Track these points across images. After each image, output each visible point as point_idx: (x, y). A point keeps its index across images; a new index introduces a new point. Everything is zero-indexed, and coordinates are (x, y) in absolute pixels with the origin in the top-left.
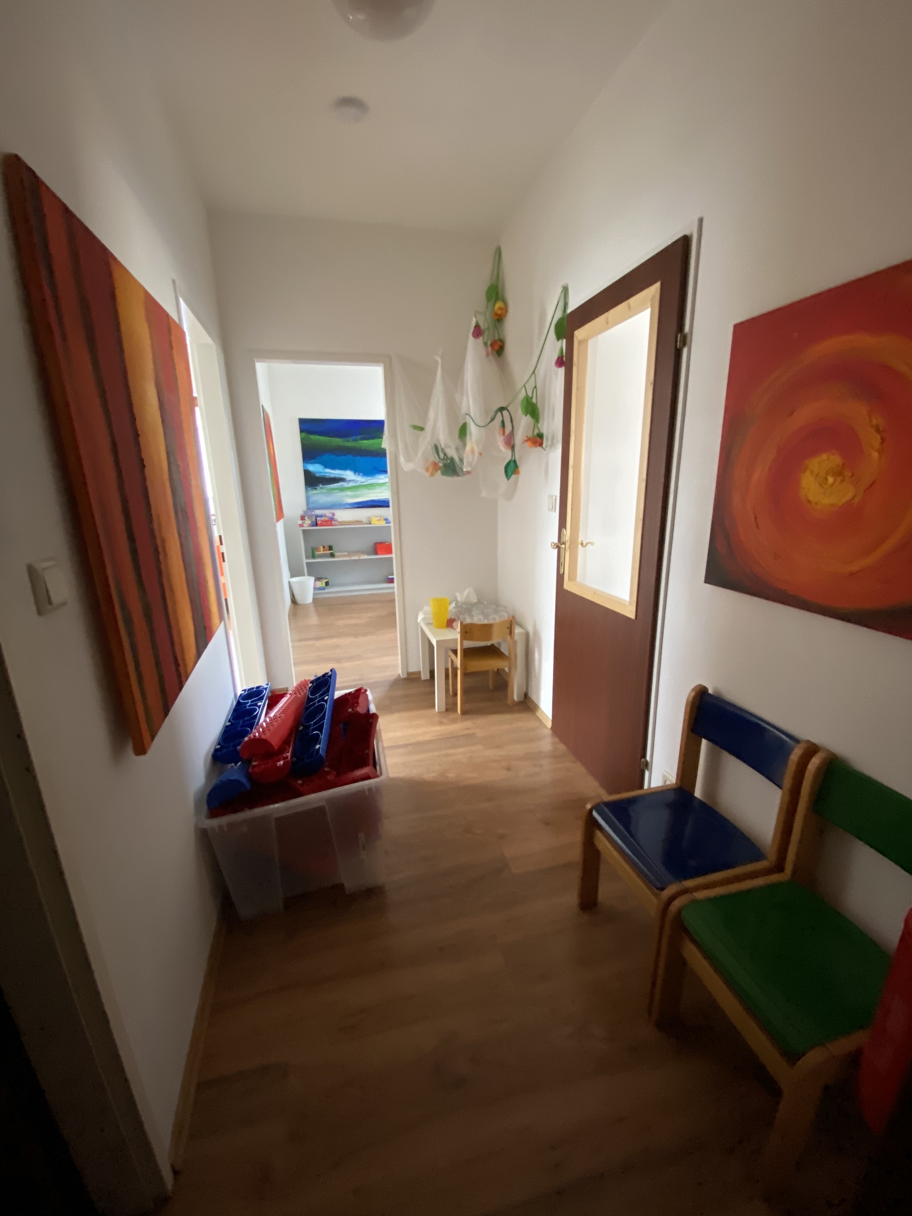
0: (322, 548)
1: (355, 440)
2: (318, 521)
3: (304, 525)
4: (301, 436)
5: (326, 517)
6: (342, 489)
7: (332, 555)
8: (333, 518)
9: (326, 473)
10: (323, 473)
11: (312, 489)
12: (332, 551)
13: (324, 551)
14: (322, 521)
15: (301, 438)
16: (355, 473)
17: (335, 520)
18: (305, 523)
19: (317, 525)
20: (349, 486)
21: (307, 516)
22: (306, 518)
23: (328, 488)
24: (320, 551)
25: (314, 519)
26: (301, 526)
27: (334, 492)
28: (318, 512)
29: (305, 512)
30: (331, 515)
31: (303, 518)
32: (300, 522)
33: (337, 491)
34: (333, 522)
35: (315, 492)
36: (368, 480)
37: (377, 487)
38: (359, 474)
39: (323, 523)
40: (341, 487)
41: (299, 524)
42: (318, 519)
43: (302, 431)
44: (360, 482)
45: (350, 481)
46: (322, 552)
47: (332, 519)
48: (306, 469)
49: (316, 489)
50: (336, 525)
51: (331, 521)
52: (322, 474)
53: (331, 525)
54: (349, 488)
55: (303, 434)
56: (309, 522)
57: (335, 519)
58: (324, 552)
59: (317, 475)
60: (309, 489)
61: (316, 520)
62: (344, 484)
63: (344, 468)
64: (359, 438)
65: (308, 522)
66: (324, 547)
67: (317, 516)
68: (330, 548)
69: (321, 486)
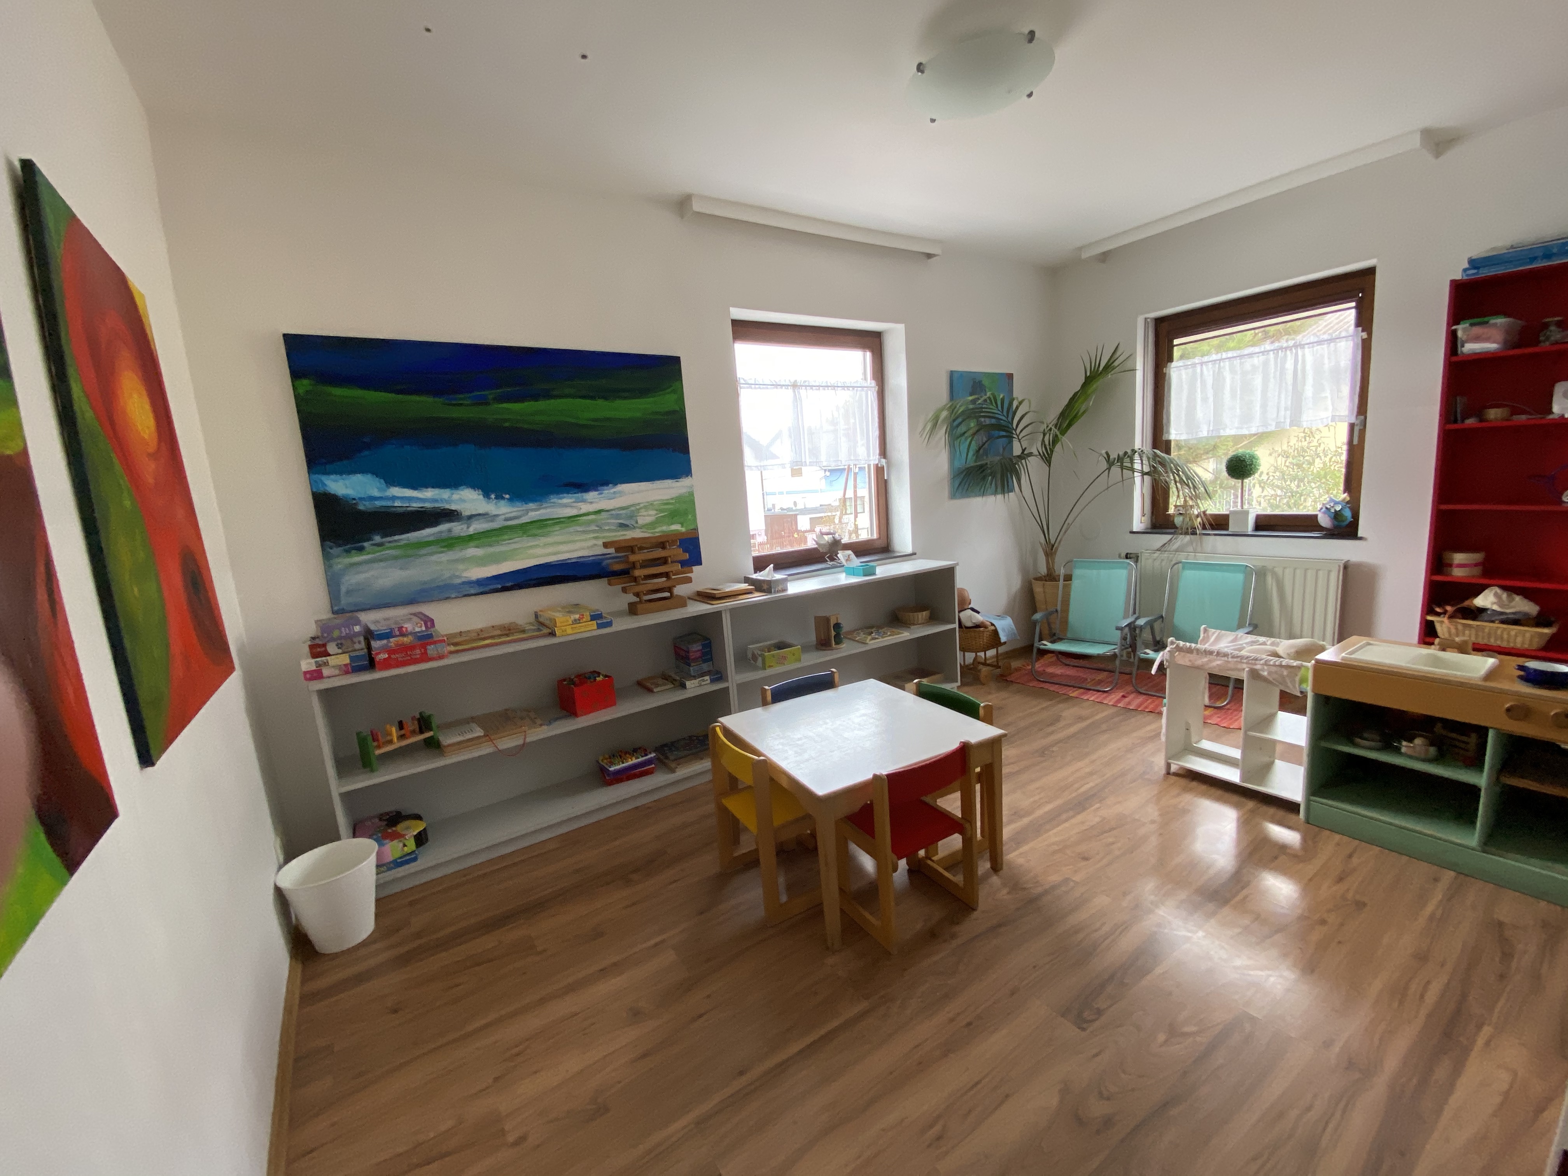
0: (394, 730)
1: (483, 402)
2: (378, 654)
3: (326, 672)
4: (294, 393)
5: (402, 634)
6: (450, 543)
7: (433, 746)
8: (430, 636)
9: (394, 498)
10: (380, 498)
11: (348, 551)
12: (430, 734)
13: (402, 737)
14: (391, 652)
15: (297, 397)
16: (487, 495)
17: (435, 643)
18: (326, 664)
19: (371, 664)
20: (472, 530)
21: (333, 640)
22: (332, 648)
23: (402, 543)
24: (391, 742)
25: (361, 644)
26: (315, 675)
27: (423, 551)
28: (371, 619)
29: (325, 628)
30: (420, 628)
31: (318, 650)
32: (308, 664)
33: (433, 548)
34: (431, 650)
35: (357, 558)
36: (527, 511)
37: (557, 528)
38: (499, 497)
39: (393, 656)
40: (444, 535)
41: (305, 673)
42: (375, 644)
43: (296, 374)
44: (503, 517)
45: (470, 517)
46: (397, 744)
47: (426, 639)
48: (321, 489)
49: (361, 549)
50: (441, 657)
51: (424, 646)
52: (378, 503)
53: (425, 658)
54: (471, 538)
55: (305, 384)
56: (345, 659)
57: (435, 639)
58: (404, 743)
59: (361, 507)
60: (336, 551)
61: (369, 647)
62: (457, 528)
63: (452, 483)
64: (491, 397)
65: (338, 659)
66: (401, 726)
67: (369, 635)
68: (424, 723)
69: (377, 539)
